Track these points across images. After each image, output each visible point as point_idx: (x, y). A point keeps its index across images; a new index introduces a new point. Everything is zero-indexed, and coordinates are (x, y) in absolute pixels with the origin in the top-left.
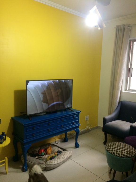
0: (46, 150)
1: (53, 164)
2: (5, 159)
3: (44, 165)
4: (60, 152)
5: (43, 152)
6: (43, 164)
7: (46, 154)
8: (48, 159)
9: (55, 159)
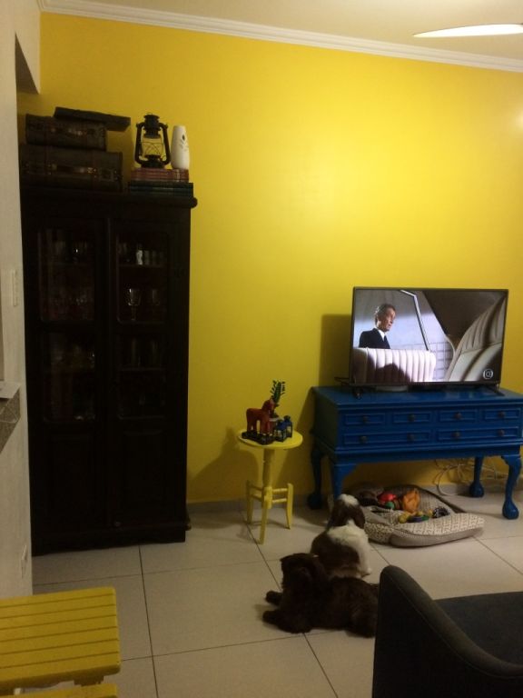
0: (400, 498)
1: (415, 532)
2: (287, 487)
3: (386, 528)
4: (443, 513)
5: (392, 501)
6: (384, 524)
7: (401, 509)
8: (402, 519)
9: (423, 523)
